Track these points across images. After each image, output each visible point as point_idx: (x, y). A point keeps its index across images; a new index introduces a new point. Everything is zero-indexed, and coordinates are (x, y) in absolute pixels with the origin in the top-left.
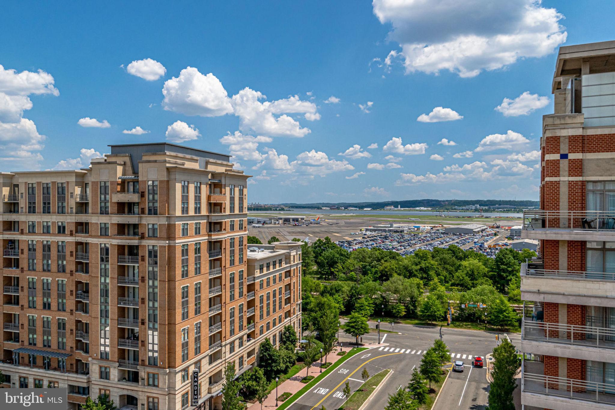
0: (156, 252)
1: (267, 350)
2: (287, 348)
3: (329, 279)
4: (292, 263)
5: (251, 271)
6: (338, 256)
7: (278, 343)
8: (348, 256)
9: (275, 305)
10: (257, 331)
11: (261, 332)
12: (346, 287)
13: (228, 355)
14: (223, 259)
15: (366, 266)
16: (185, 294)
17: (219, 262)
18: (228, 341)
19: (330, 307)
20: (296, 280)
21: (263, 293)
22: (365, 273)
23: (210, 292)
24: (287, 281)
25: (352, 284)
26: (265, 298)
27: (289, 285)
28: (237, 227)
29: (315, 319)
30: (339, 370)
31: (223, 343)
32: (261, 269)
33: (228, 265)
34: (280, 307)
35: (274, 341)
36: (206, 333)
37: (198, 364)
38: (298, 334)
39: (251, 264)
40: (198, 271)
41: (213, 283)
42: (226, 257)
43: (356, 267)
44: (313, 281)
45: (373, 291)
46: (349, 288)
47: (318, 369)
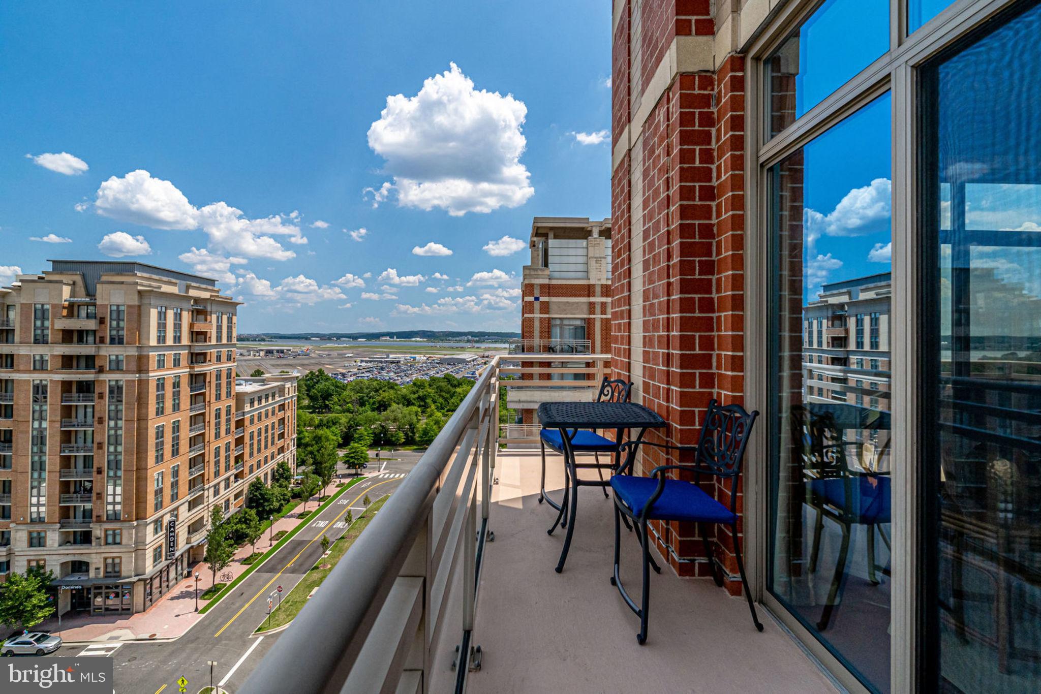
0: (120, 389)
1: (258, 489)
2: (281, 486)
3: (323, 413)
4: (287, 396)
5: (239, 405)
6: (333, 388)
7: (269, 482)
8: (344, 388)
9: (266, 442)
10: (247, 470)
11: (251, 471)
12: (344, 419)
13: (211, 499)
14: (208, 394)
15: (363, 397)
16: (160, 433)
17: (201, 398)
18: (212, 484)
19: (327, 439)
20: (291, 414)
21: (254, 429)
22: (362, 404)
23: (191, 431)
24: (281, 415)
25: (350, 415)
26: (256, 434)
27: (283, 419)
28: (224, 358)
29: (311, 453)
30: (338, 501)
31: (206, 487)
32: (252, 403)
33: (213, 400)
34: (273, 443)
35: (266, 479)
36: (185, 476)
37: (175, 512)
38: (292, 471)
39: (240, 399)
40: (176, 407)
41: (194, 420)
42: (210, 391)
43: (353, 398)
44: (307, 415)
45: (371, 421)
46: (347, 420)
47: (316, 503)
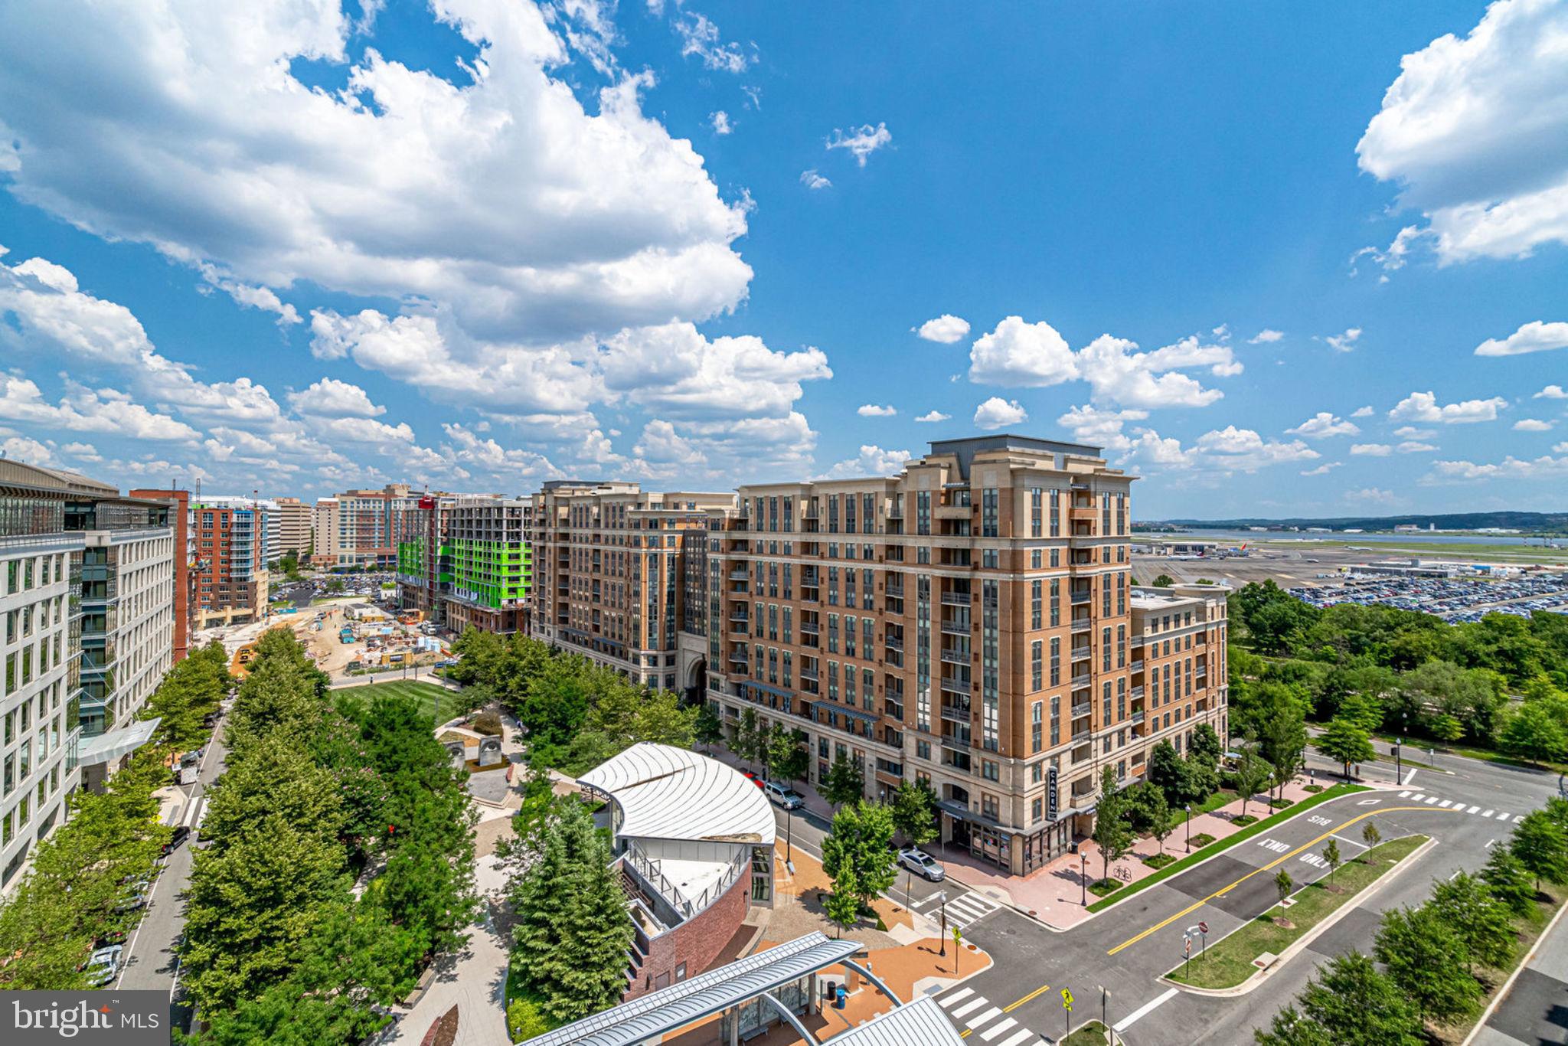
0: (994, 589)
1: (1166, 757)
2: (1202, 762)
3: (1274, 655)
4: (1209, 621)
5: (1137, 629)
6: (1294, 614)
7: (1184, 751)
8: (1316, 616)
9: (1178, 688)
10: (1149, 725)
11: (1155, 728)
12: (1318, 672)
13: (1101, 755)
14: (1093, 606)
15: (1359, 636)
16: (1037, 653)
17: (1085, 611)
18: (1101, 733)
19: (1285, 703)
20: (1218, 650)
21: (1159, 664)
22: (1356, 648)
23: (1073, 654)
24: (1200, 649)
25: (1332, 667)
26: (1161, 674)
27: (1204, 656)
28: (1114, 557)
29: (1255, 720)
30: (1310, 815)
31: (1094, 735)
32: (1155, 626)
33: (1100, 616)
34: (1188, 692)
35: (1178, 745)
36: (1067, 715)
37: (1055, 759)
38: (1221, 741)
39: (1137, 616)
40: (1055, 621)
41: (1077, 640)
42: (1097, 603)
43: (1336, 637)
44: (1245, 655)
45: (1380, 685)
46: (1325, 675)
47: (1266, 808)
